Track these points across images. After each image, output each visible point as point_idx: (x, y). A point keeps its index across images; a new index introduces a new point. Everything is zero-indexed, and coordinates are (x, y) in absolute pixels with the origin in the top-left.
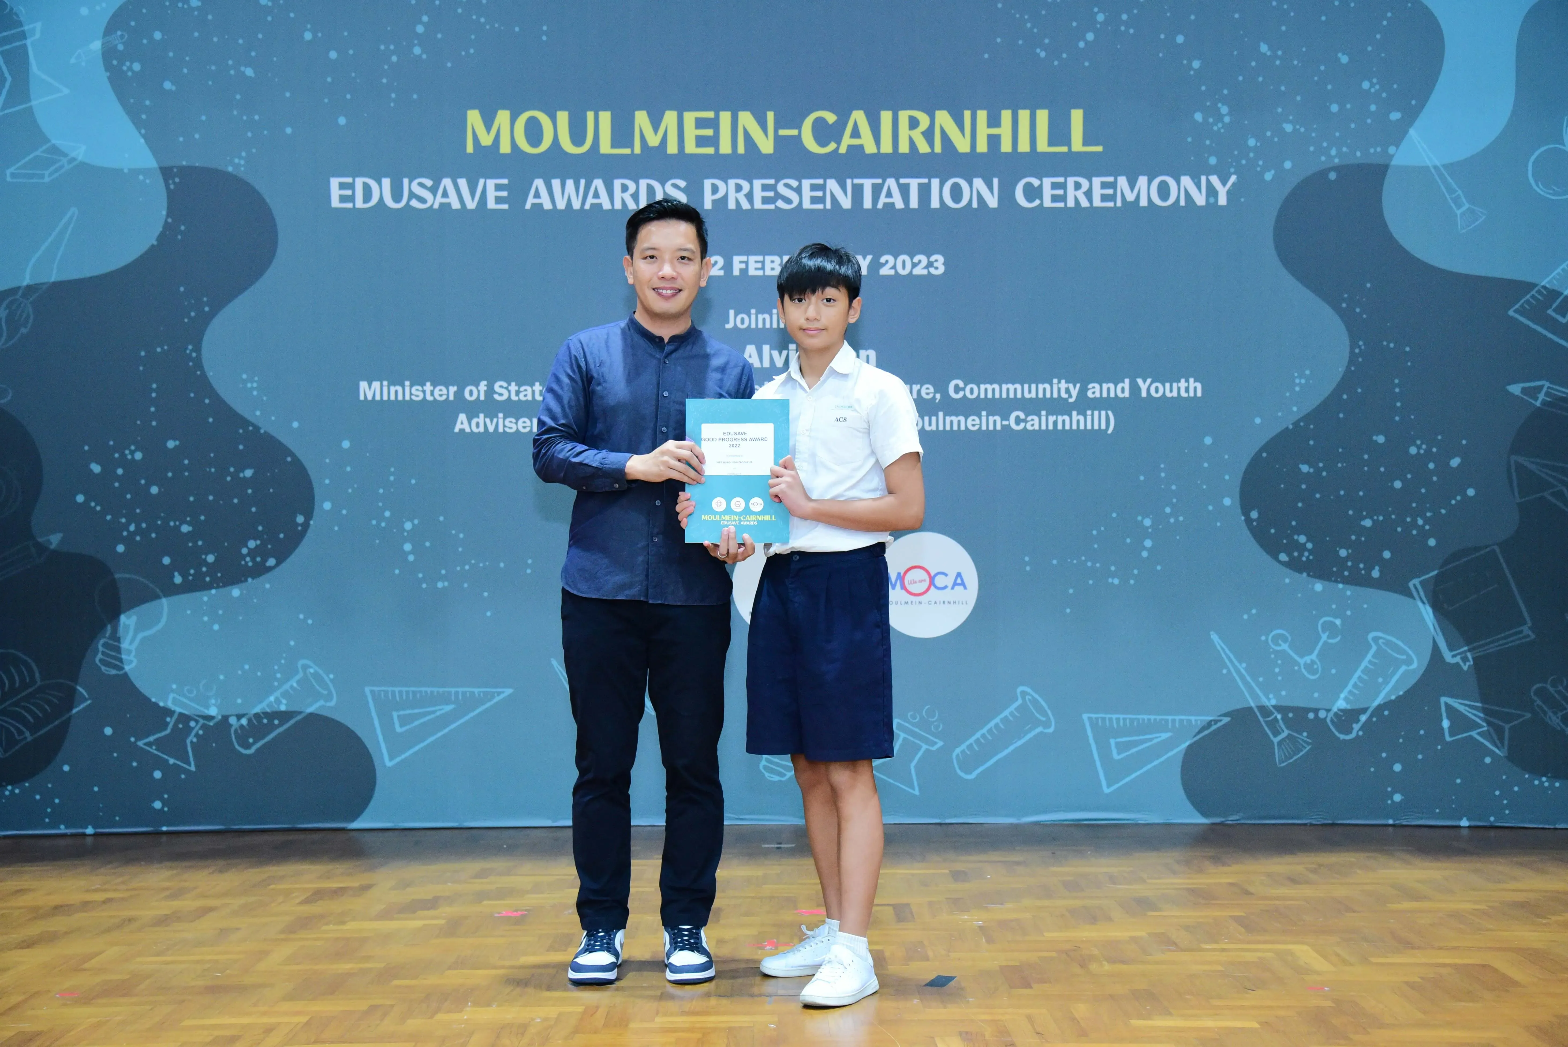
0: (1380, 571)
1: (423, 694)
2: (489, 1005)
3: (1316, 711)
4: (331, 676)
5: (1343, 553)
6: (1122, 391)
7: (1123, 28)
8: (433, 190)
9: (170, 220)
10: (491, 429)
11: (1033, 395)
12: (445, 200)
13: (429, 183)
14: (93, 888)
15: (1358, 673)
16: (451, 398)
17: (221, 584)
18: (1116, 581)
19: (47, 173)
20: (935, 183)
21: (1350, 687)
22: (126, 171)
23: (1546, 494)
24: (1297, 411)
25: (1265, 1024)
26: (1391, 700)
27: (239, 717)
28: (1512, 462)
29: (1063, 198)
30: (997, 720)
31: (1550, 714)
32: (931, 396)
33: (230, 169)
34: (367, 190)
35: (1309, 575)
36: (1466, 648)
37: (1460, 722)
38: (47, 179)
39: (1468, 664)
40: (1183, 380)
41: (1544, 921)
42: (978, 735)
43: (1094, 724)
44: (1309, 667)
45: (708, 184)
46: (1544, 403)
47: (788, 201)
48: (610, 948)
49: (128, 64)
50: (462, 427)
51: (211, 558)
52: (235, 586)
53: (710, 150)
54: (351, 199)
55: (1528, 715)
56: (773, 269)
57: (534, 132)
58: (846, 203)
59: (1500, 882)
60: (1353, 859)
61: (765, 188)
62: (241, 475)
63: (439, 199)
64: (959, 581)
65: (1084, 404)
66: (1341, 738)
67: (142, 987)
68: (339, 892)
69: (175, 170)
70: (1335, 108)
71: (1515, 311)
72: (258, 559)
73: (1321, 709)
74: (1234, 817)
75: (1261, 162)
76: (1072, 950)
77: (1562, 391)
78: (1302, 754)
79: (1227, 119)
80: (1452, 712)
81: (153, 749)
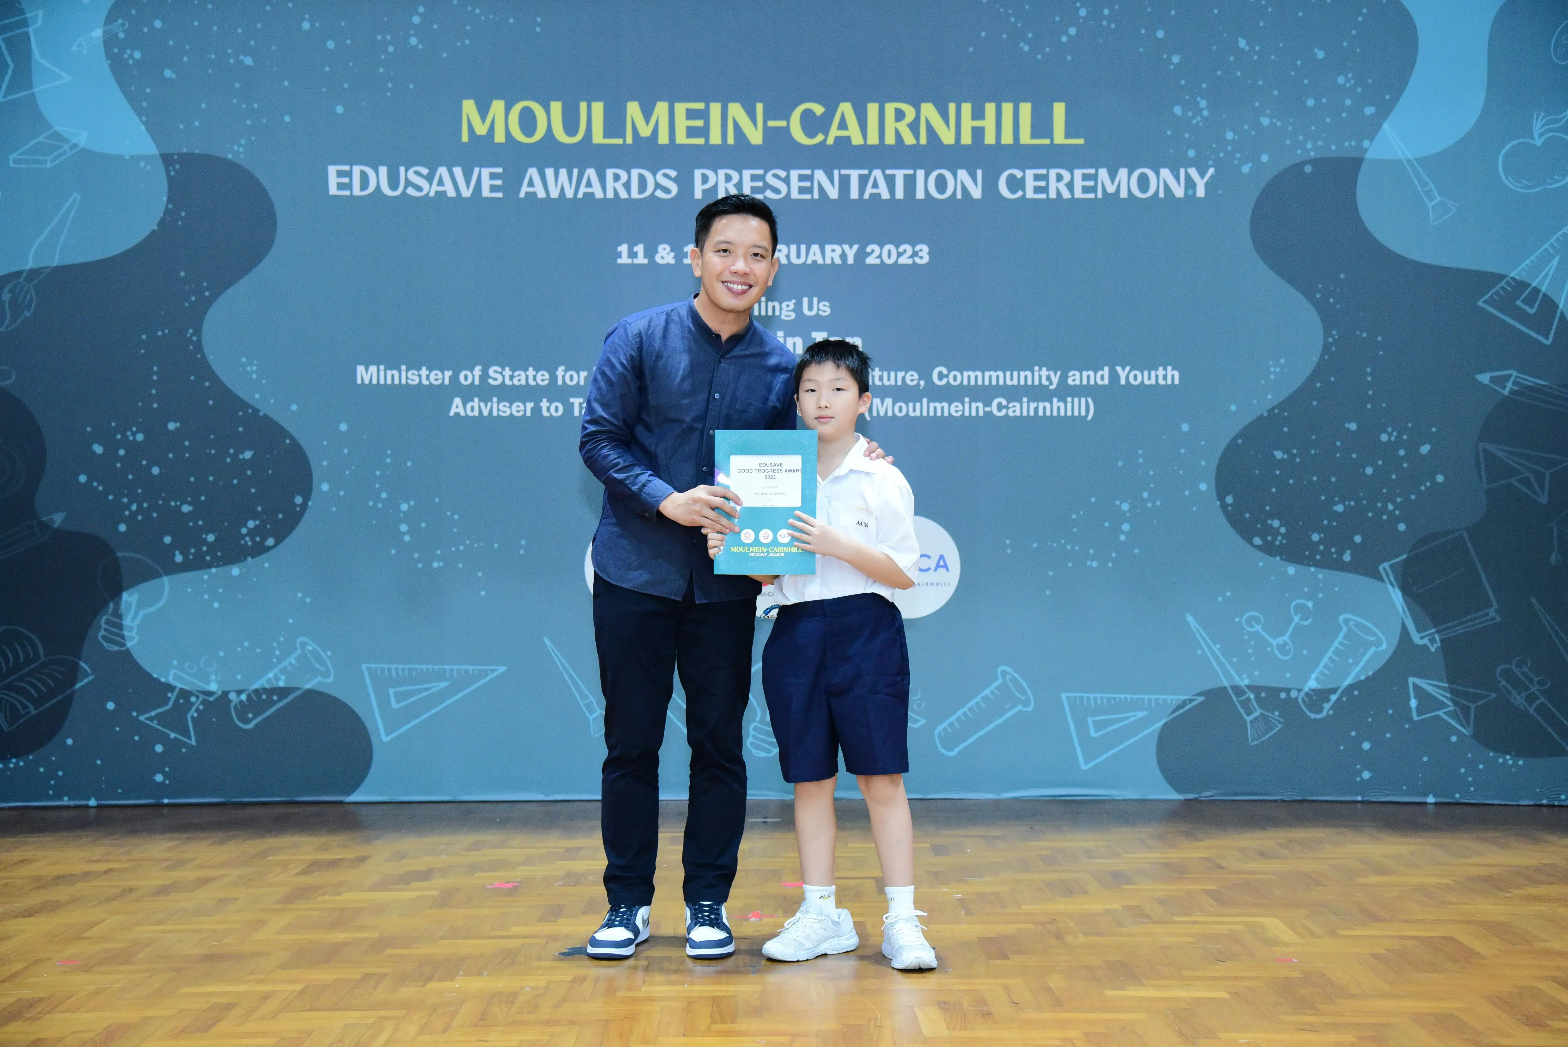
0: (1351, 554)
1: (419, 671)
2: (479, 974)
3: (1288, 691)
4: (329, 653)
5: (1315, 537)
6: (1102, 377)
7: (1104, 23)
8: (429, 178)
9: (170, 206)
10: (486, 413)
11: (1015, 382)
12: (440, 189)
13: (425, 171)
14: (94, 858)
15: (1330, 654)
16: (447, 382)
17: (221, 563)
18: (1095, 564)
19: (49, 158)
20: (920, 174)
21: (1320, 667)
22: (127, 157)
23: (1513, 481)
24: (1271, 399)
25: (1235, 995)
26: (1361, 681)
27: (239, 693)
28: (1481, 449)
29: (1045, 190)
30: (978, 699)
31: (1514, 693)
32: (915, 383)
33: (230, 156)
34: (364, 177)
35: (1282, 559)
36: (1434, 630)
37: (1427, 702)
38: (49, 165)
39: (1435, 645)
40: (1161, 368)
41: (1507, 895)
42: (960, 713)
43: (1072, 703)
44: (1282, 648)
45: (698, 174)
46: (1513, 392)
47: (777, 191)
49: (129, 52)
50: (457, 410)
51: (211, 538)
52: (234, 565)
53: (701, 141)
54: (349, 186)
55: (1494, 695)
57: (528, 122)
58: (833, 193)
59: (1464, 858)
60: (1322, 835)
61: (754, 177)
62: (241, 457)
63: (435, 188)
64: (942, 563)
65: (1065, 392)
66: (1312, 718)
67: (141, 955)
68: (333, 864)
69: (176, 157)
70: (1311, 102)
71: (1484, 302)
72: (258, 539)
73: (1292, 689)
74: (1208, 794)
75: (1238, 155)
76: (1049, 923)
77: (1530, 380)
78: (1273, 732)
79: (1205, 113)
80: (1420, 692)
81: (153, 723)
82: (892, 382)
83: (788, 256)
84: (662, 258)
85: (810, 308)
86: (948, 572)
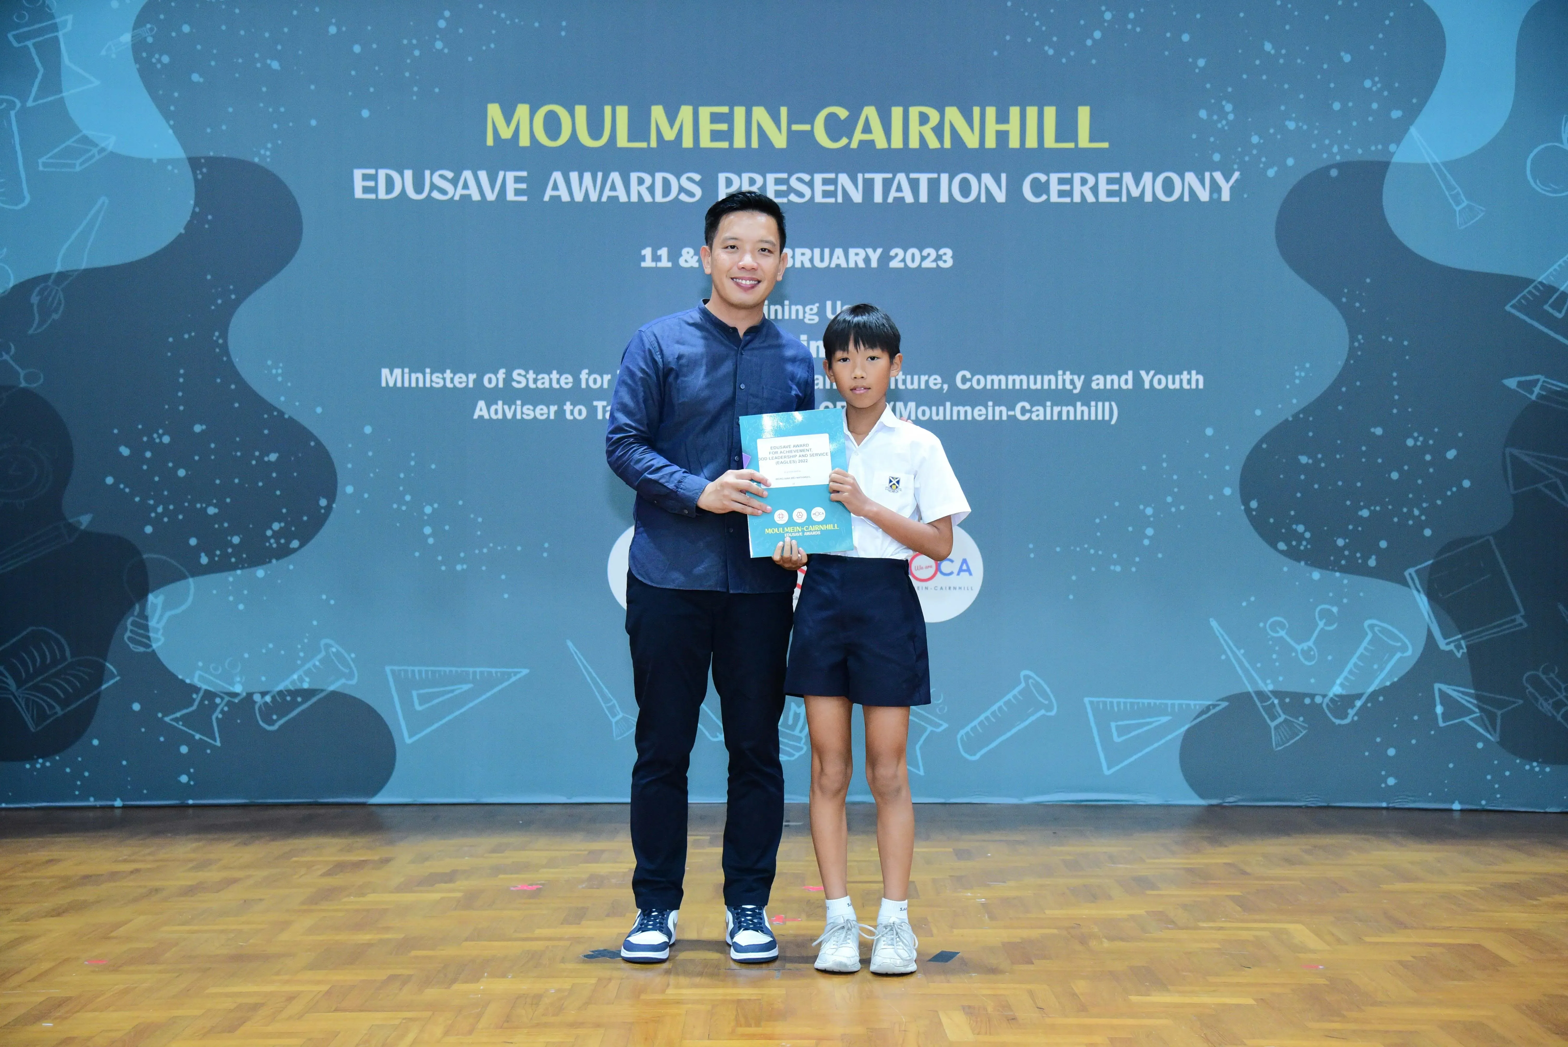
0: (1377, 560)
1: (442, 673)
2: (504, 976)
3: (1312, 696)
4: (353, 655)
5: (1340, 542)
6: (1126, 381)
7: (1130, 27)
8: (454, 182)
9: (197, 210)
10: (509, 416)
11: (1039, 386)
12: (465, 192)
13: (450, 175)
14: (120, 859)
15: (1354, 659)
16: (471, 385)
17: (246, 565)
18: (1118, 569)
19: (78, 162)
20: (944, 177)
21: (1345, 673)
22: (155, 161)
23: (1540, 486)
24: (1297, 403)
25: (1261, 1001)
26: (1386, 686)
27: (263, 694)
28: (1507, 455)
29: (1070, 194)
30: (1001, 703)
31: (1541, 700)
32: (939, 386)
33: (256, 160)
34: (390, 181)
35: (1306, 564)
36: (1460, 636)
37: (1453, 708)
38: (78, 169)
39: (1461, 651)
40: (1185, 373)
41: (1535, 903)
42: (982, 717)
43: (1095, 708)
44: (1306, 654)
45: (722, 177)
46: (1540, 397)
47: (801, 195)
48: (662, 927)
49: (157, 56)
50: (481, 413)
51: (236, 540)
52: (260, 567)
53: (725, 145)
54: (374, 190)
55: (1521, 702)
57: (552, 126)
58: (857, 197)
59: (1490, 865)
60: (1346, 841)
61: (777, 182)
62: (266, 459)
63: (460, 191)
64: (965, 567)
65: (1088, 396)
66: (1337, 724)
67: (168, 955)
68: (358, 865)
69: (203, 161)
70: (1337, 106)
71: (1512, 307)
72: (282, 541)
73: (1317, 694)
74: (1231, 799)
75: (1264, 159)
76: (1072, 928)
77: (1558, 385)
78: (1298, 738)
79: (1231, 117)
80: (1446, 699)
81: (179, 724)
82: (916, 386)
83: (811, 260)
84: (686, 261)
86: (971, 577)
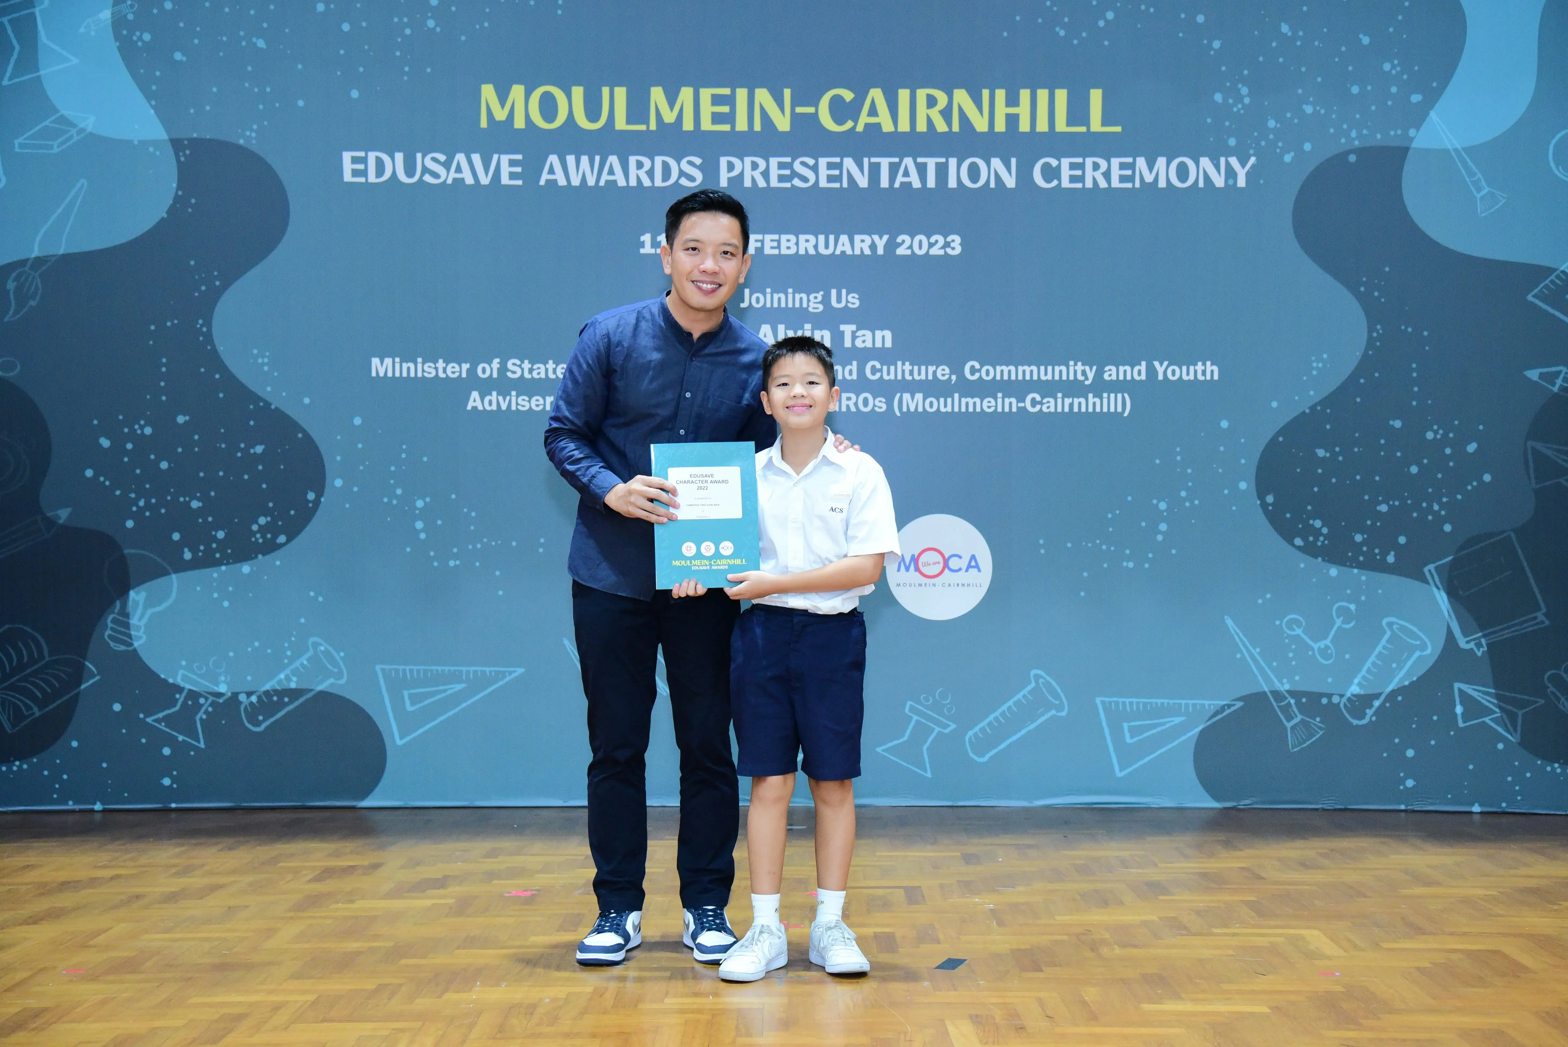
0: (1395, 556)
1: (435, 672)
2: (498, 984)
3: (1329, 696)
4: (342, 654)
5: (1358, 538)
6: (1139, 372)
7: (1143, 7)
8: (447, 165)
9: (180, 193)
10: (504, 407)
11: (1049, 377)
12: (458, 176)
13: (442, 158)
14: (100, 864)
15: (1372, 658)
16: (464, 375)
17: (231, 561)
18: (1131, 565)
19: (56, 144)
20: (953, 162)
21: (1363, 672)
22: (136, 142)
23: (1562, 480)
24: (1314, 395)
25: (1276, 1009)
26: (1405, 687)
27: (249, 694)
28: (1529, 447)
29: (1081, 179)
30: (1010, 703)
31: (1562, 699)
32: (947, 377)
33: (241, 142)
34: (380, 164)
35: (1324, 560)
36: (1480, 634)
37: (1473, 708)
38: (56, 150)
39: (1481, 649)
40: (1200, 364)
41: (1556, 907)
42: (991, 718)
43: (1107, 708)
44: (1324, 652)
45: (723, 161)
46: (1562, 388)
47: (805, 179)
49: (138, 34)
50: (475, 404)
51: (221, 535)
52: (246, 562)
53: (726, 128)
54: (364, 173)
55: (1542, 702)
56: (788, 248)
57: (548, 107)
58: (863, 182)
59: (1511, 868)
60: (1365, 845)
61: (781, 166)
62: (252, 451)
63: (453, 175)
64: (973, 563)
65: (1100, 387)
66: (1354, 724)
67: (149, 964)
68: (349, 870)
69: (186, 142)
70: (1355, 90)
71: (1534, 296)
72: (269, 536)
73: (1334, 694)
74: (1247, 802)
75: (1280, 144)
76: (1083, 934)
78: (1314, 739)
79: (1247, 100)
80: (1465, 698)
81: (161, 725)
82: (923, 377)
83: (816, 247)
85: (839, 300)
86: (979, 573)
